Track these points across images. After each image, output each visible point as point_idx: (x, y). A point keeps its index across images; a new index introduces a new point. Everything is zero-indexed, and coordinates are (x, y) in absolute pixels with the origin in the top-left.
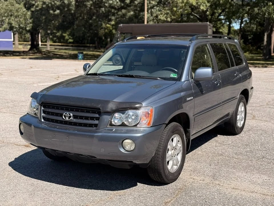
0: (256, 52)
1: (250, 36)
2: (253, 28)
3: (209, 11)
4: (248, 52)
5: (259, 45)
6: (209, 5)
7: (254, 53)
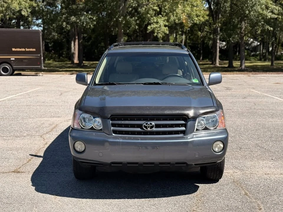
0: (59, 60)
1: (50, 44)
2: (54, 36)
3: (30, 17)
4: (52, 60)
5: (61, 52)
6: (30, 11)
7: (57, 60)
